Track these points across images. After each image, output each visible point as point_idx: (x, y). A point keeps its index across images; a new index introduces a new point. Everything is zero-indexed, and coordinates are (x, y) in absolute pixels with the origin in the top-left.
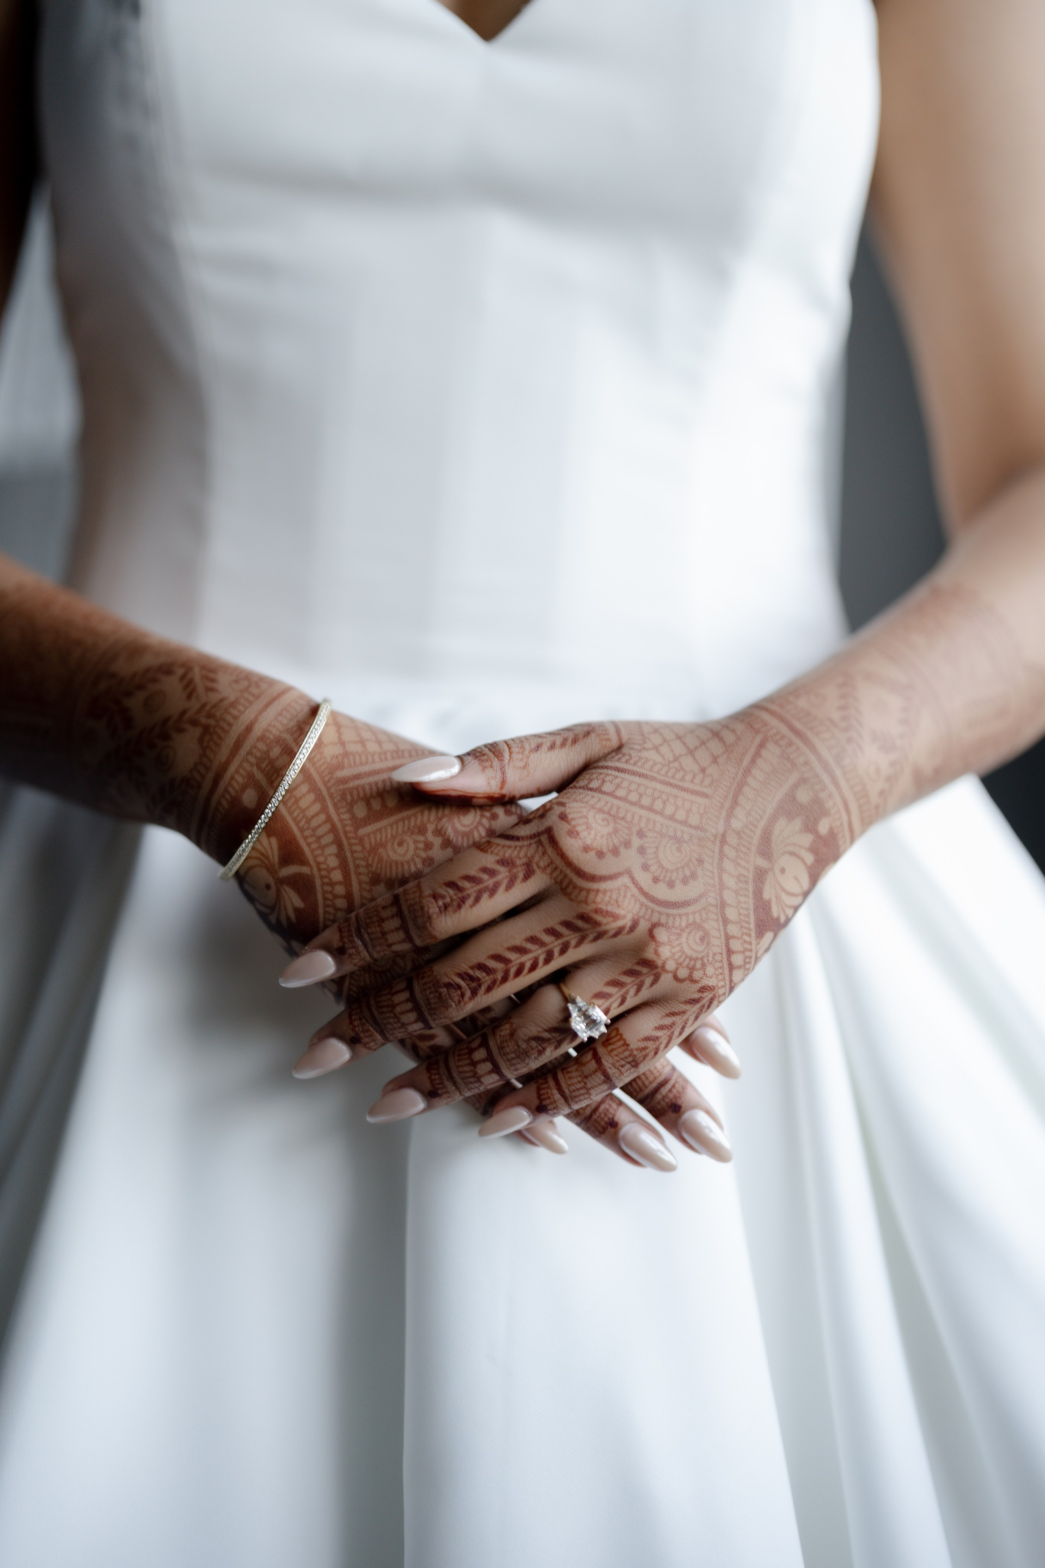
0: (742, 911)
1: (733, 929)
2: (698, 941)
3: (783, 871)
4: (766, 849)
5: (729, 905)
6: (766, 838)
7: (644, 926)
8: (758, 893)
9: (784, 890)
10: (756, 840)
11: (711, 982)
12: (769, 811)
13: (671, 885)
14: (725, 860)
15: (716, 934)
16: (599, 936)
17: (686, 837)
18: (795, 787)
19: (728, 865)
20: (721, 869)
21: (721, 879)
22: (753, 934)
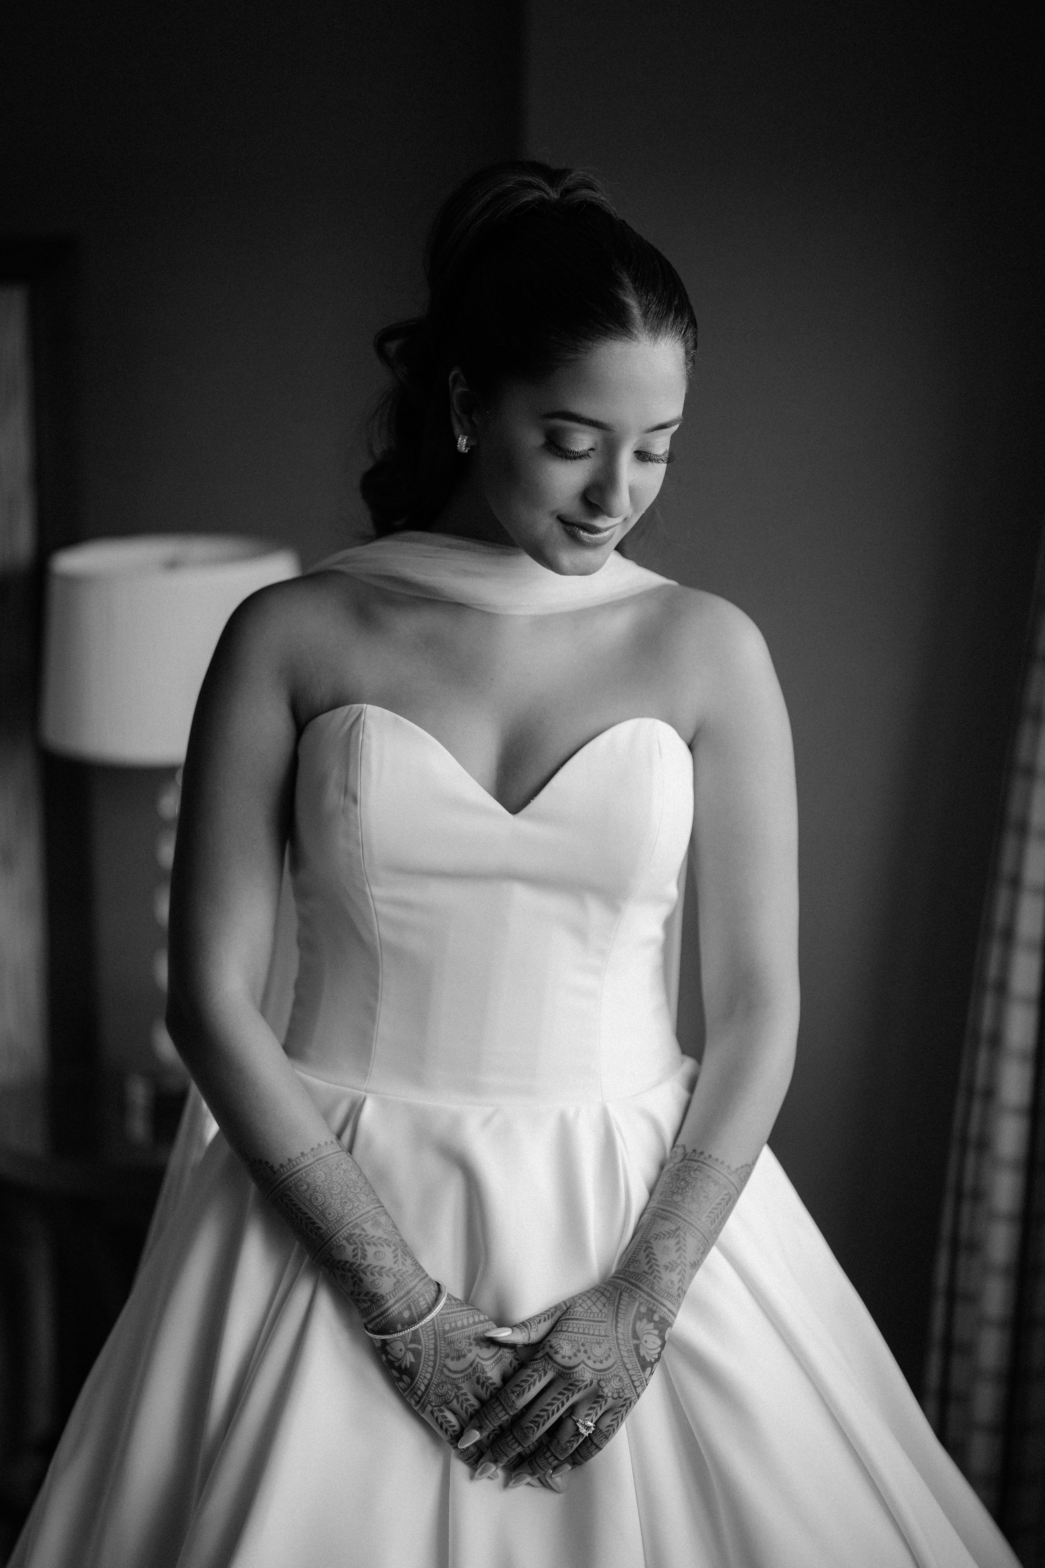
0: (633, 1364)
1: (632, 1373)
2: (618, 1381)
3: (646, 1342)
4: (636, 1336)
5: (627, 1363)
6: (634, 1332)
7: (595, 1382)
8: (638, 1354)
9: (649, 1349)
10: (630, 1334)
11: (629, 1396)
12: (632, 1320)
13: (601, 1362)
14: (620, 1346)
15: (625, 1376)
16: (579, 1390)
17: (601, 1341)
18: (639, 1307)
19: (622, 1347)
20: (619, 1350)
21: (620, 1354)
22: (641, 1371)
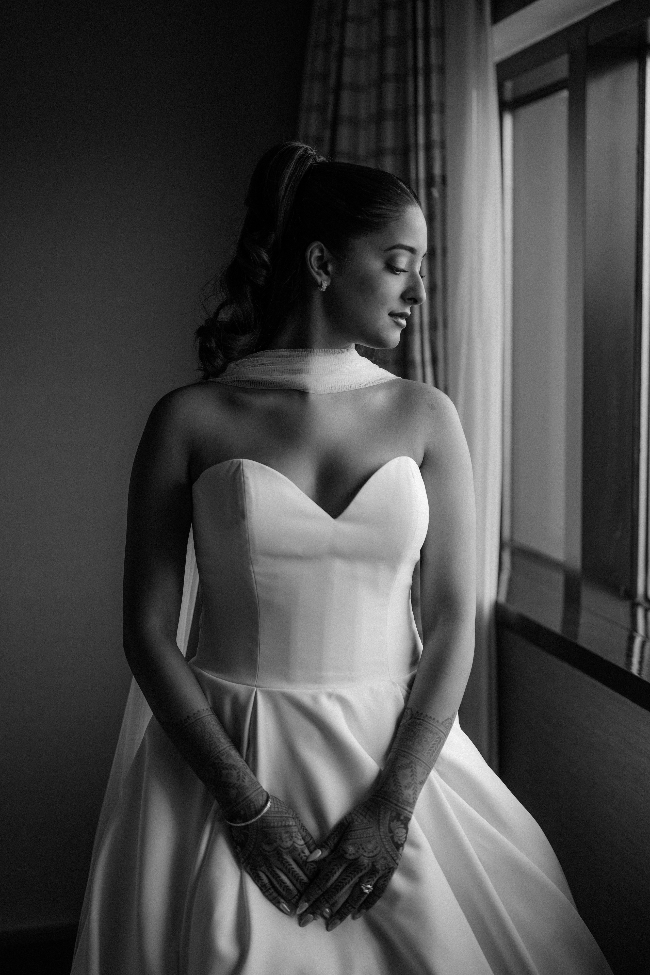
0: (392, 848)
1: (391, 853)
3: (397, 833)
5: (388, 848)
6: (390, 828)
8: (393, 841)
9: (400, 837)
10: (388, 831)
11: (392, 866)
12: (388, 822)
14: (383, 839)
15: (388, 856)
16: (361, 871)
17: (371, 839)
21: (383, 844)
22: (397, 851)
